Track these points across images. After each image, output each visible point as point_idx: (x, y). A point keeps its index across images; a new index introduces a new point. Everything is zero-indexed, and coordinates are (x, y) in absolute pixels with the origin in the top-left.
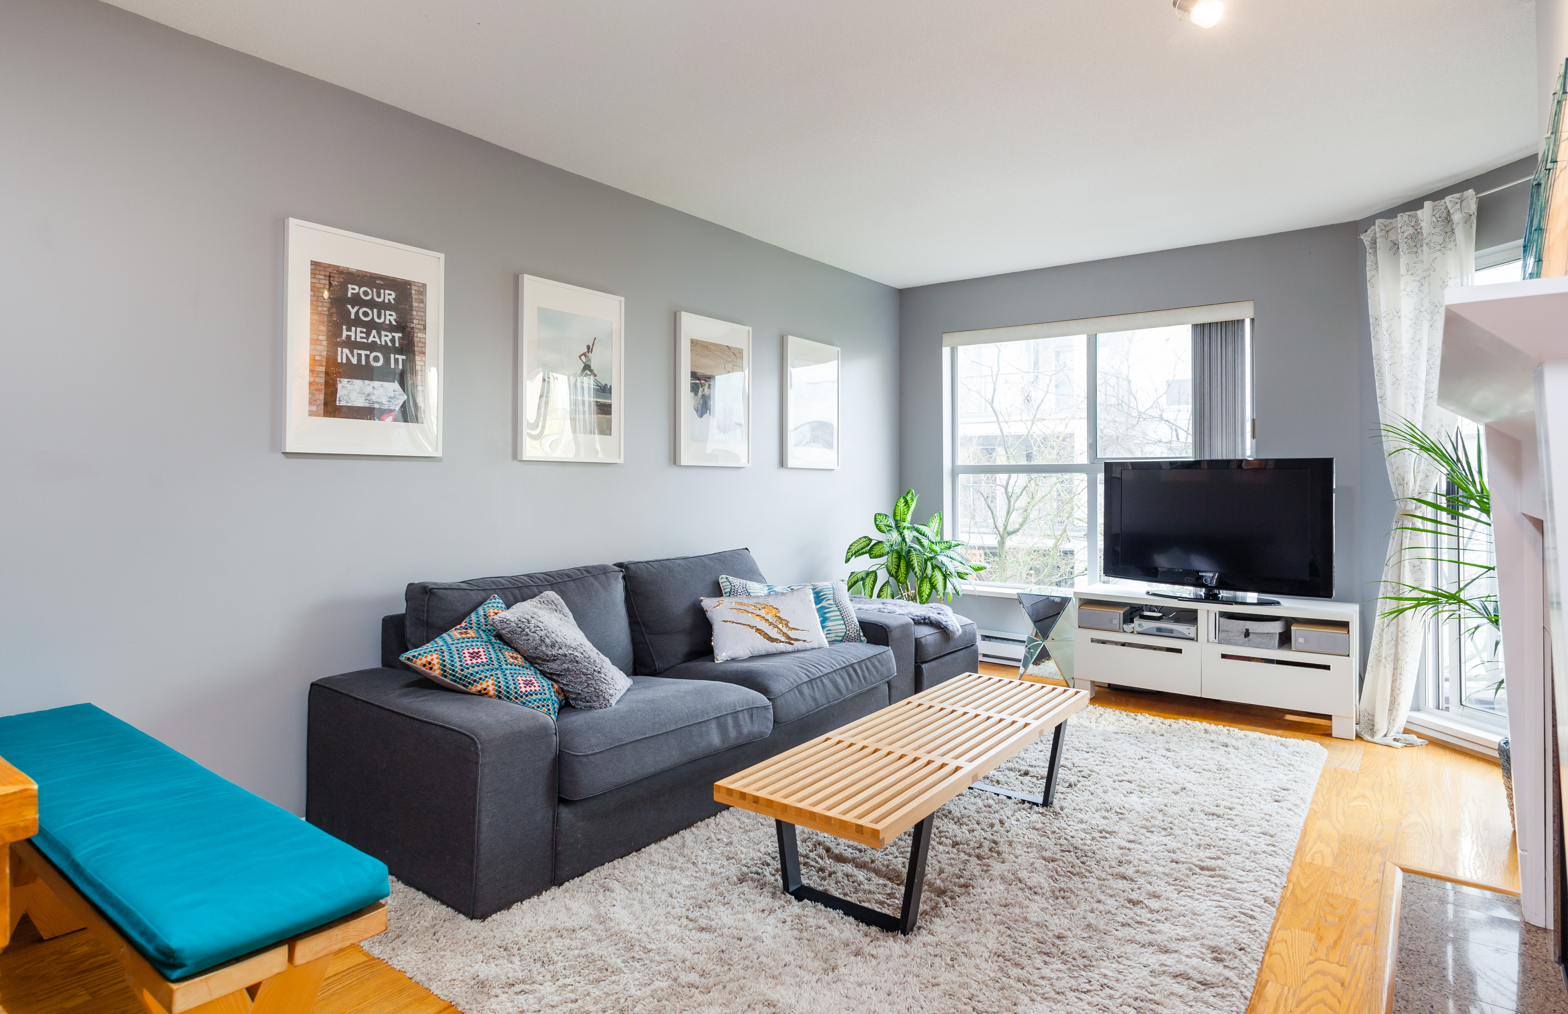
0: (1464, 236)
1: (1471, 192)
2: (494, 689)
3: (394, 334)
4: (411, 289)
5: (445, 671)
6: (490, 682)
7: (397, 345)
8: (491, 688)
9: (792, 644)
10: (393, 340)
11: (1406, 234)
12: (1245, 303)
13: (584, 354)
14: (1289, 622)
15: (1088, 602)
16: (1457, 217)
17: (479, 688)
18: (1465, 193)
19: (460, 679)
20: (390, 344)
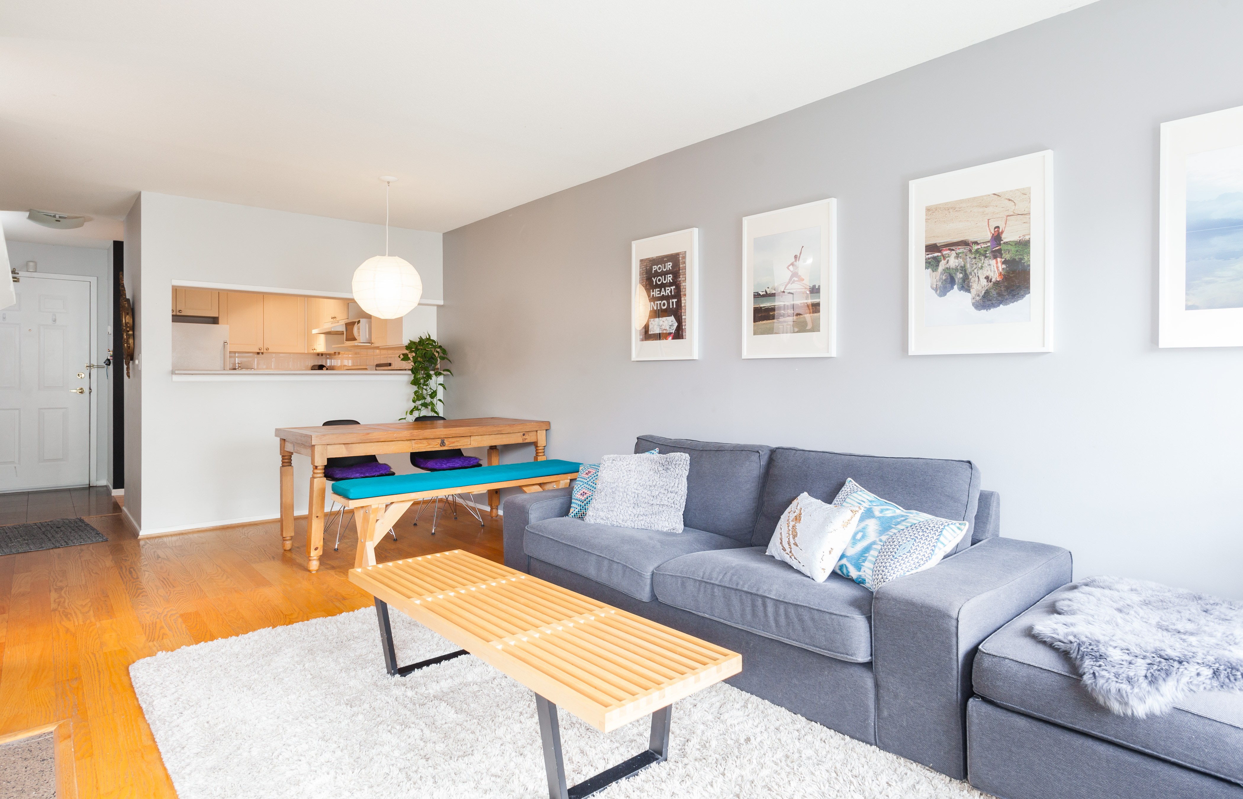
3: (671, 287)
4: (679, 257)
7: (673, 294)
10: (671, 292)
13: (792, 264)
20: (670, 294)
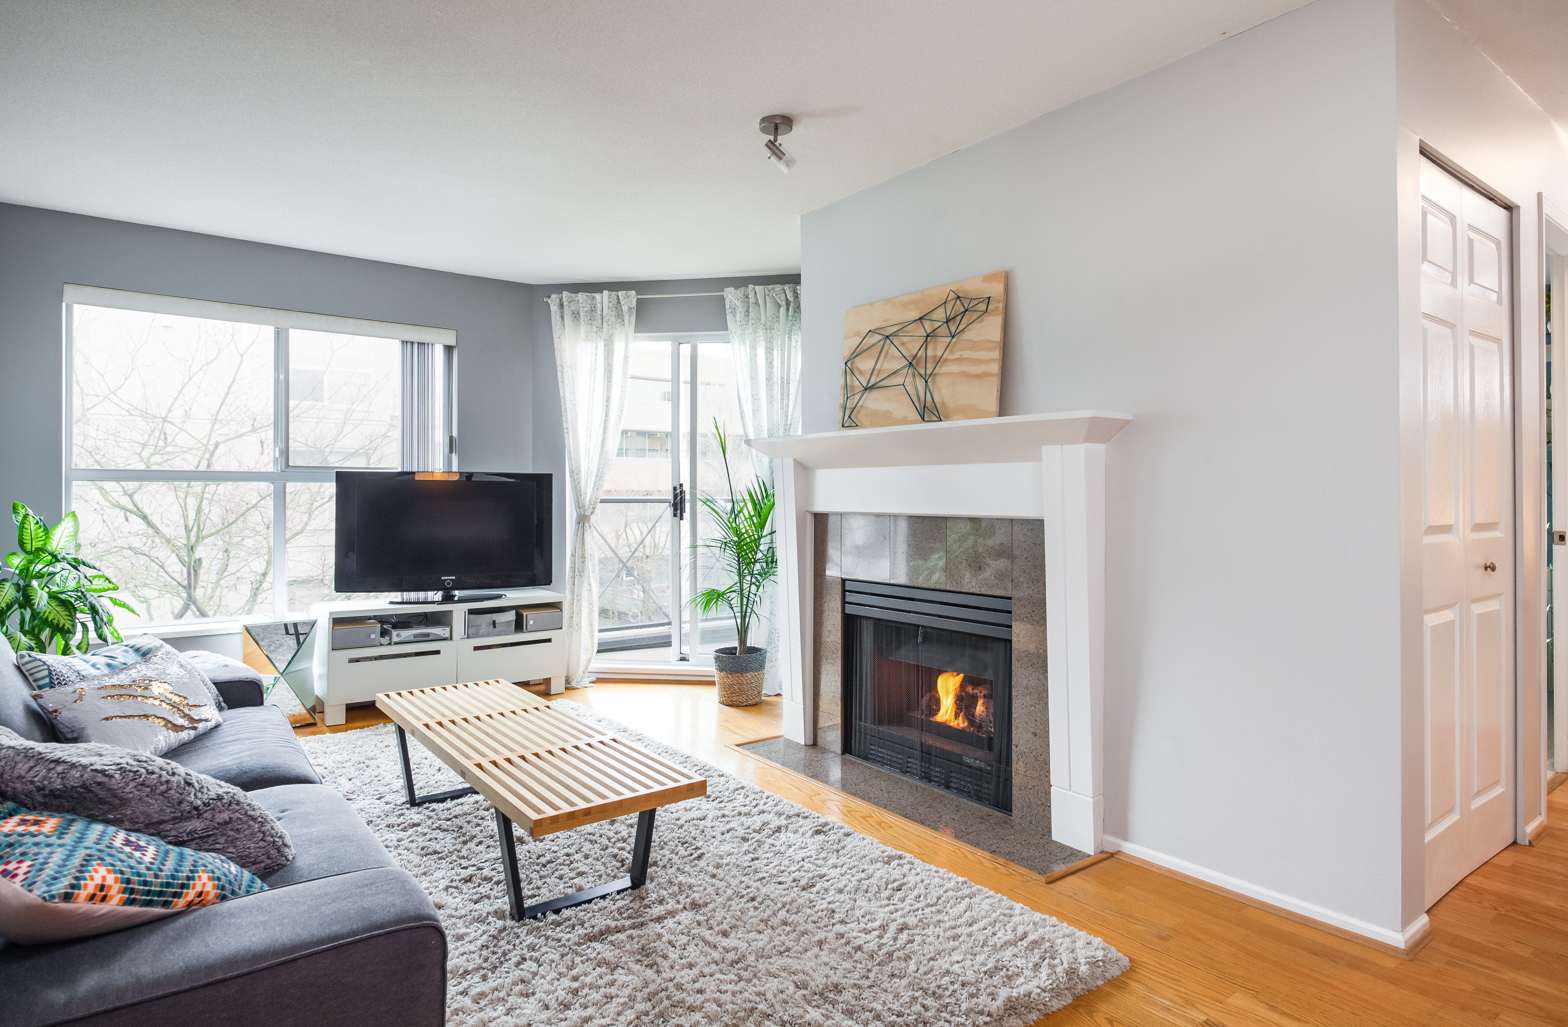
0: (630, 321)
1: (634, 292)
2: (214, 887)
5: (132, 891)
6: (205, 877)
8: (209, 887)
9: (195, 728)
11: (586, 309)
12: (450, 331)
14: (519, 610)
15: (338, 621)
16: (625, 308)
17: (191, 895)
18: (629, 292)
19: (160, 894)
